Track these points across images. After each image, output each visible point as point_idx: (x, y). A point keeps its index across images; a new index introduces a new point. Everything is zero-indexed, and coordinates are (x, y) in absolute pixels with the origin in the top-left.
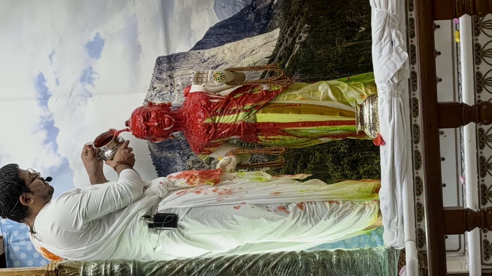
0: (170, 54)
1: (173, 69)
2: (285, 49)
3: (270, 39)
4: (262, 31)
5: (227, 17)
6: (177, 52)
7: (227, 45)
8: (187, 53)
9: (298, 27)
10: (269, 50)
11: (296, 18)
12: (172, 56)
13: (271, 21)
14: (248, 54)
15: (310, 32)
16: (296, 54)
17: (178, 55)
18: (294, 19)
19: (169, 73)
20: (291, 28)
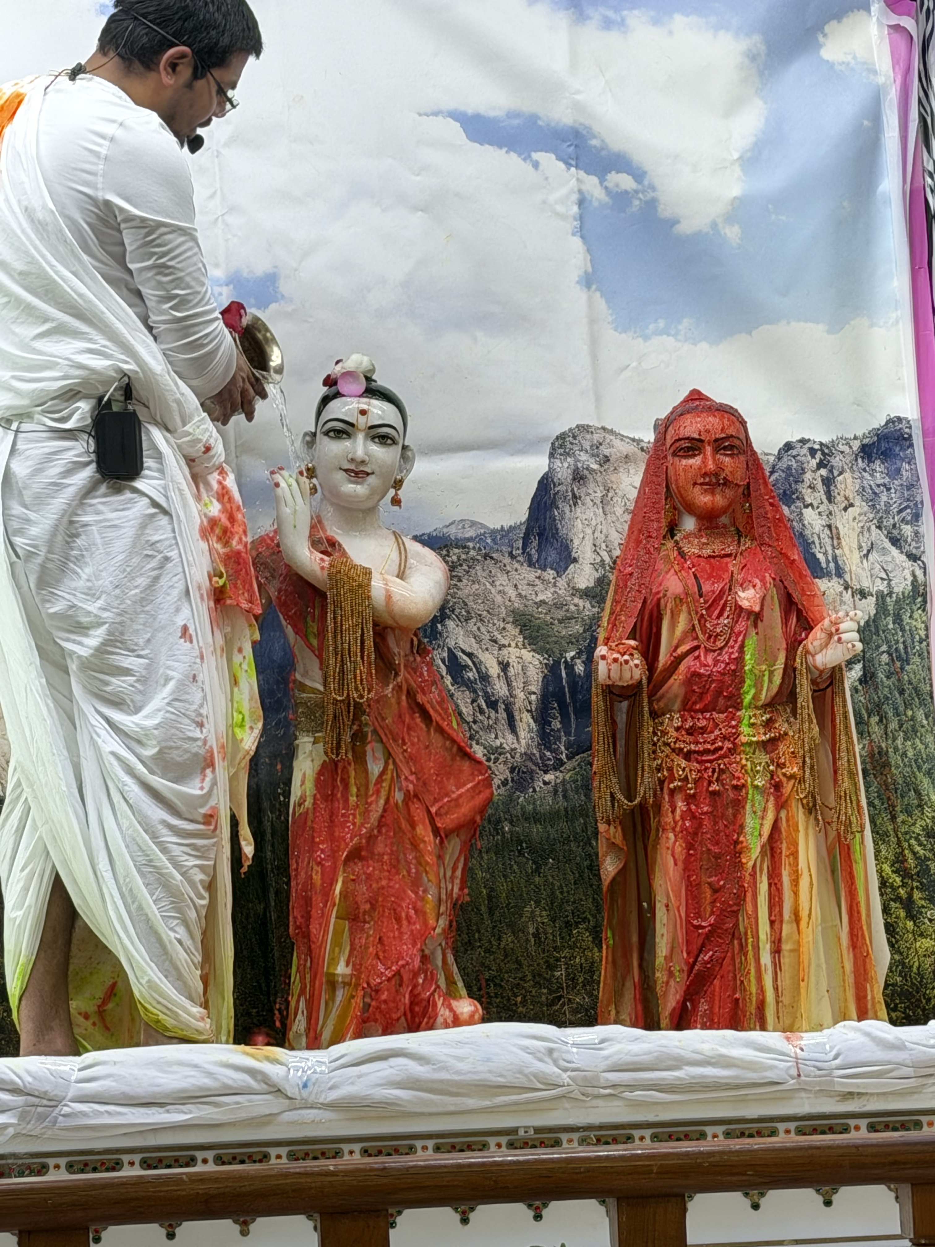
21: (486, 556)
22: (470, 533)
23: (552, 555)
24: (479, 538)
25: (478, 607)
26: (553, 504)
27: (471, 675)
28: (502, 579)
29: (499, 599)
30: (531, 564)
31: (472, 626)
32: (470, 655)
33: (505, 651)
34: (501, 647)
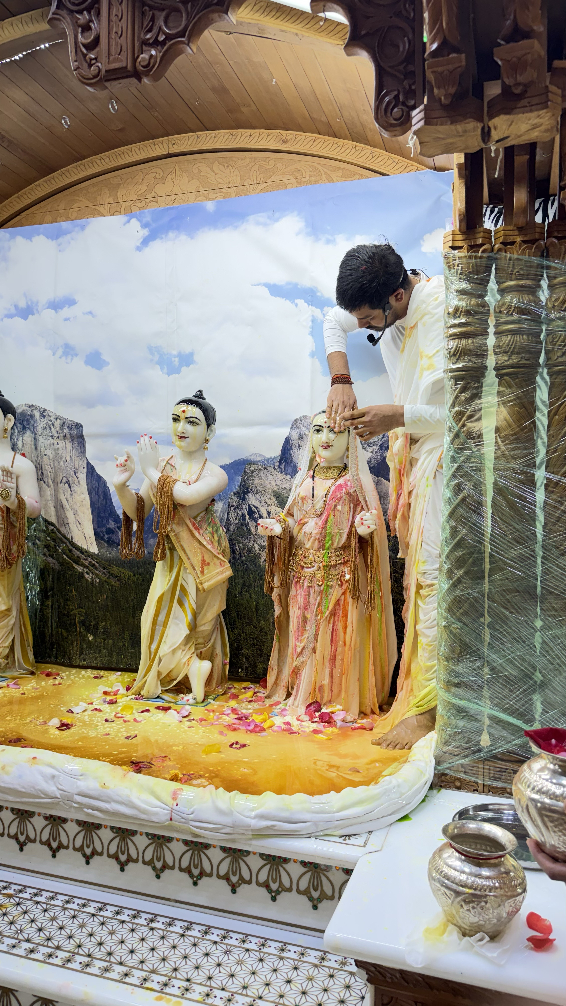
0: (85, 438)
1: (72, 440)
2: (78, 557)
3: (89, 542)
4: (97, 535)
5: (113, 500)
6: (87, 445)
7: (87, 497)
8: (85, 456)
9: (97, 572)
10: (79, 541)
11: (105, 571)
12: (84, 439)
13: (106, 545)
14: (77, 518)
15: (92, 583)
16: (74, 568)
17: (84, 446)
18: (104, 569)
19: (68, 436)
20: (97, 565)
21: (265, 468)
22: (259, 459)
23: (290, 470)
24: (262, 461)
25: (260, 489)
26: (291, 449)
27: (256, 516)
28: (270, 478)
29: (269, 486)
30: (282, 472)
31: (257, 496)
32: (256, 508)
33: (270, 507)
34: (268, 505)
